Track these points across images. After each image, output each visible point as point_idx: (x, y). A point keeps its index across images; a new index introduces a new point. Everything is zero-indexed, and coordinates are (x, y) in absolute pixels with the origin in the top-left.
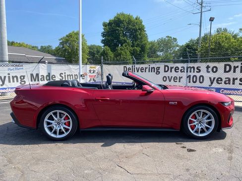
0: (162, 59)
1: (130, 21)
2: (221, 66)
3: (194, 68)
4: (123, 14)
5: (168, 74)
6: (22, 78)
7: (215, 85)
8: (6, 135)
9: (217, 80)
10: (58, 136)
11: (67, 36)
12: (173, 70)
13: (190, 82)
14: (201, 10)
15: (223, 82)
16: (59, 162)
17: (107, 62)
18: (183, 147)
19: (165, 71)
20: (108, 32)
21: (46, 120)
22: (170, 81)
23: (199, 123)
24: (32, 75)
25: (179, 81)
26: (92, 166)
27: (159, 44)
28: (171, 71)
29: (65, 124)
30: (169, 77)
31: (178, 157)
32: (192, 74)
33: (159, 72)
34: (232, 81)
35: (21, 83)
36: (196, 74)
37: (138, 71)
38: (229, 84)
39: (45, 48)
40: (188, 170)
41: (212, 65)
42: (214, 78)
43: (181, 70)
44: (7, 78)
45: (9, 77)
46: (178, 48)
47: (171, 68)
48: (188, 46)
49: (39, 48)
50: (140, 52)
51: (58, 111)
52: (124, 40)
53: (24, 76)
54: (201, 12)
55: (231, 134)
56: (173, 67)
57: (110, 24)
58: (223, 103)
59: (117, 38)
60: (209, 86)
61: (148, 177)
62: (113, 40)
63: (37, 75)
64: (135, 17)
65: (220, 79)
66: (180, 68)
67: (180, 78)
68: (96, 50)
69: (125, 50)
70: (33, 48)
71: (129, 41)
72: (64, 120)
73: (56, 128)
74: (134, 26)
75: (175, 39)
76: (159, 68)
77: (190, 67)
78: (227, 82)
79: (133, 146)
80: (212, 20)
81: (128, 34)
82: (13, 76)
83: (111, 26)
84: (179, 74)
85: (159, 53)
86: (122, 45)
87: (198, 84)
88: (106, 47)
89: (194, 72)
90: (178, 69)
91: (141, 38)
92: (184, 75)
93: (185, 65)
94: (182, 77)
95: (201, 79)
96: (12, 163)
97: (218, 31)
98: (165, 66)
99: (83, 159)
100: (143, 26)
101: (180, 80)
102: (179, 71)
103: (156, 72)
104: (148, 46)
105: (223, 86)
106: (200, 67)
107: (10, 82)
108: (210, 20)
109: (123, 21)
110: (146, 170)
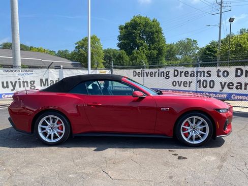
0: (180, 63)
1: (147, 24)
2: (232, 70)
3: (204, 72)
4: (139, 17)
5: (177, 79)
6: (32, 83)
7: (226, 90)
8: (7, 138)
9: (229, 85)
10: (53, 141)
11: (83, 40)
12: (183, 74)
13: (200, 87)
14: (221, 10)
15: (234, 87)
16: (48, 166)
17: (117, 66)
18: (175, 155)
19: (175, 76)
20: (124, 35)
21: (40, 125)
22: (180, 86)
23: (193, 129)
24: (41, 80)
25: (189, 86)
26: (77, 171)
27: (177, 47)
28: (181, 76)
29: (58, 128)
30: (178, 82)
31: (166, 164)
32: (202, 79)
33: (169, 76)
34: (243, 86)
35: (30, 88)
36: (206, 78)
37: (147, 76)
38: (241, 89)
39: (62, 53)
40: (171, 177)
41: (222, 69)
42: (225, 83)
43: (191, 75)
44: (18, 83)
45: (20, 82)
46: (198, 51)
47: (181, 72)
48: (208, 48)
49: (57, 52)
50: (157, 55)
51: (51, 117)
52: (141, 43)
53: (34, 82)
54: (221, 13)
55: (231, 142)
56: (183, 72)
57: (126, 27)
58: (218, 110)
59: (134, 41)
60: (221, 91)
61: (128, 183)
62: (129, 44)
63: (47, 80)
64: (152, 19)
65: (231, 84)
66: (190, 73)
67: (190, 83)
68: (112, 54)
69: (141, 54)
70: (51, 52)
71: (146, 44)
72: (57, 124)
73: (50, 132)
74: (151, 28)
75: (195, 42)
76: (169, 72)
77: (200, 71)
78: (239, 87)
79: (124, 152)
80: (231, 20)
81: (144, 37)
82: (23, 82)
83: (127, 29)
84: (189, 79)
85: (178, 56)
86: (138, 49)
87: (208, 89)
88: (121, 50)
89: (204, 76)
90: (188, 74)
91: (159, 41)
92: (194, 79)
93: (195, 69)
94: (192, 82)
95: (212, 84)
96: (4, 166)
97: (241, 32)
98: (175, 71)
99: (72, 163)
100: (161, 28)
101: (190, 84)
102: (189, 75)
103: (165, 76)
104: (165, 49)
105: (234, 91)
106: (210, 72)
107: (20, 87)
108: (230, 21)
109: (140, 24)
110: (129, 176)
